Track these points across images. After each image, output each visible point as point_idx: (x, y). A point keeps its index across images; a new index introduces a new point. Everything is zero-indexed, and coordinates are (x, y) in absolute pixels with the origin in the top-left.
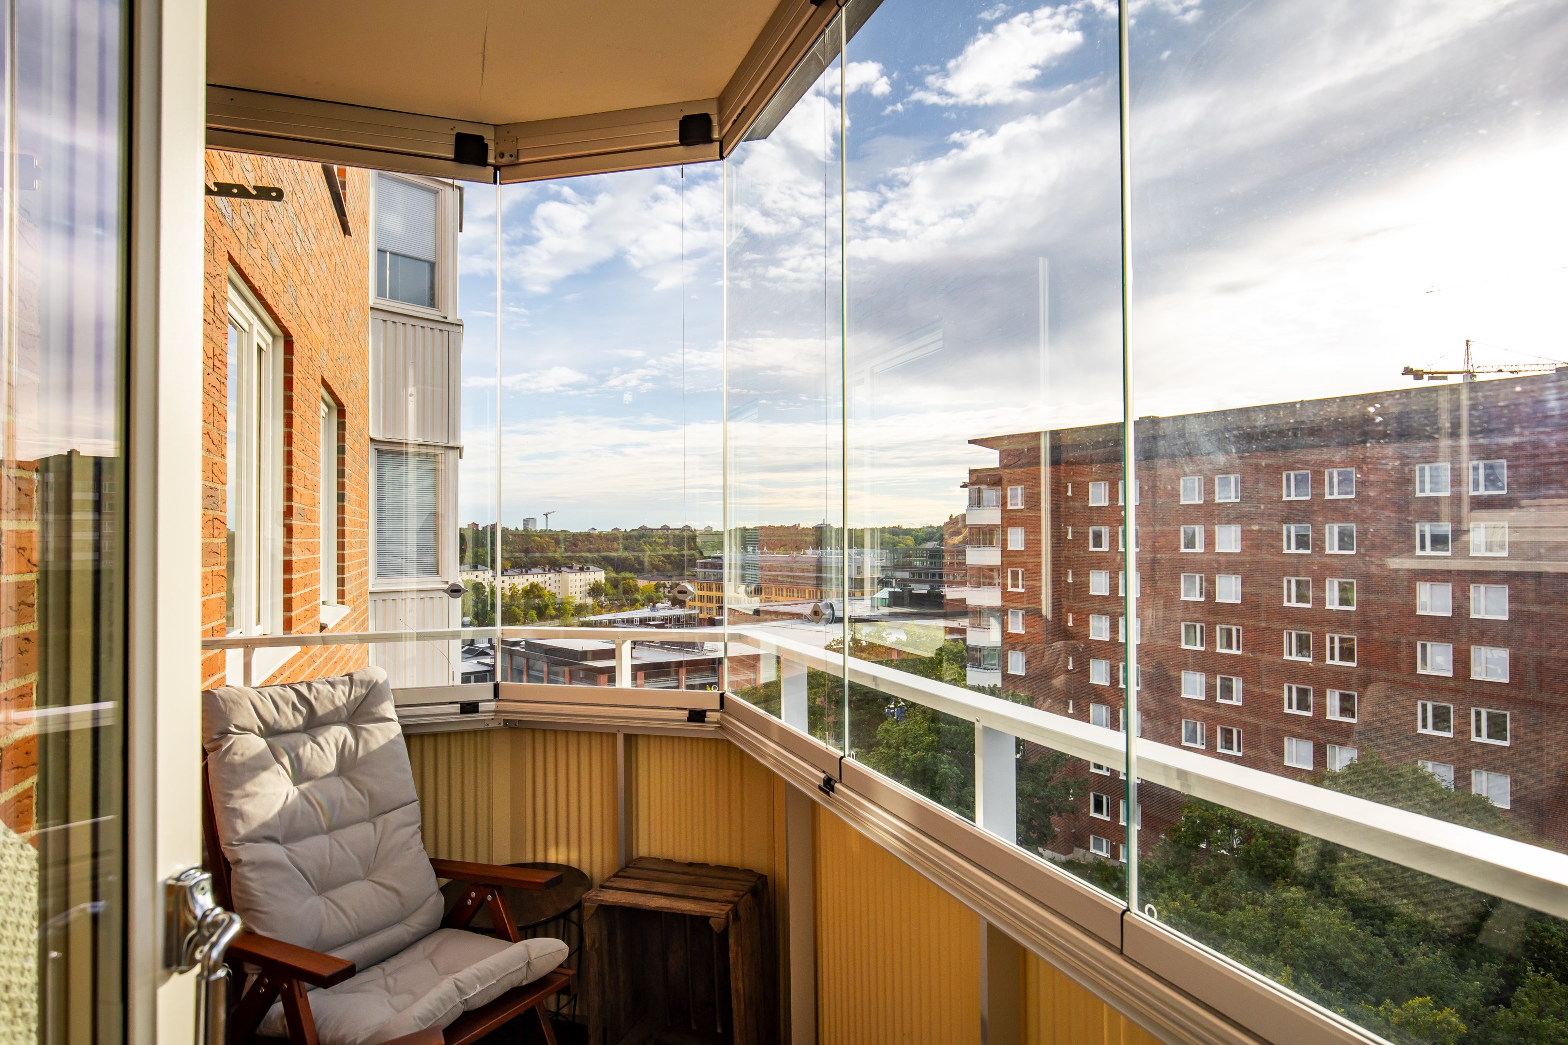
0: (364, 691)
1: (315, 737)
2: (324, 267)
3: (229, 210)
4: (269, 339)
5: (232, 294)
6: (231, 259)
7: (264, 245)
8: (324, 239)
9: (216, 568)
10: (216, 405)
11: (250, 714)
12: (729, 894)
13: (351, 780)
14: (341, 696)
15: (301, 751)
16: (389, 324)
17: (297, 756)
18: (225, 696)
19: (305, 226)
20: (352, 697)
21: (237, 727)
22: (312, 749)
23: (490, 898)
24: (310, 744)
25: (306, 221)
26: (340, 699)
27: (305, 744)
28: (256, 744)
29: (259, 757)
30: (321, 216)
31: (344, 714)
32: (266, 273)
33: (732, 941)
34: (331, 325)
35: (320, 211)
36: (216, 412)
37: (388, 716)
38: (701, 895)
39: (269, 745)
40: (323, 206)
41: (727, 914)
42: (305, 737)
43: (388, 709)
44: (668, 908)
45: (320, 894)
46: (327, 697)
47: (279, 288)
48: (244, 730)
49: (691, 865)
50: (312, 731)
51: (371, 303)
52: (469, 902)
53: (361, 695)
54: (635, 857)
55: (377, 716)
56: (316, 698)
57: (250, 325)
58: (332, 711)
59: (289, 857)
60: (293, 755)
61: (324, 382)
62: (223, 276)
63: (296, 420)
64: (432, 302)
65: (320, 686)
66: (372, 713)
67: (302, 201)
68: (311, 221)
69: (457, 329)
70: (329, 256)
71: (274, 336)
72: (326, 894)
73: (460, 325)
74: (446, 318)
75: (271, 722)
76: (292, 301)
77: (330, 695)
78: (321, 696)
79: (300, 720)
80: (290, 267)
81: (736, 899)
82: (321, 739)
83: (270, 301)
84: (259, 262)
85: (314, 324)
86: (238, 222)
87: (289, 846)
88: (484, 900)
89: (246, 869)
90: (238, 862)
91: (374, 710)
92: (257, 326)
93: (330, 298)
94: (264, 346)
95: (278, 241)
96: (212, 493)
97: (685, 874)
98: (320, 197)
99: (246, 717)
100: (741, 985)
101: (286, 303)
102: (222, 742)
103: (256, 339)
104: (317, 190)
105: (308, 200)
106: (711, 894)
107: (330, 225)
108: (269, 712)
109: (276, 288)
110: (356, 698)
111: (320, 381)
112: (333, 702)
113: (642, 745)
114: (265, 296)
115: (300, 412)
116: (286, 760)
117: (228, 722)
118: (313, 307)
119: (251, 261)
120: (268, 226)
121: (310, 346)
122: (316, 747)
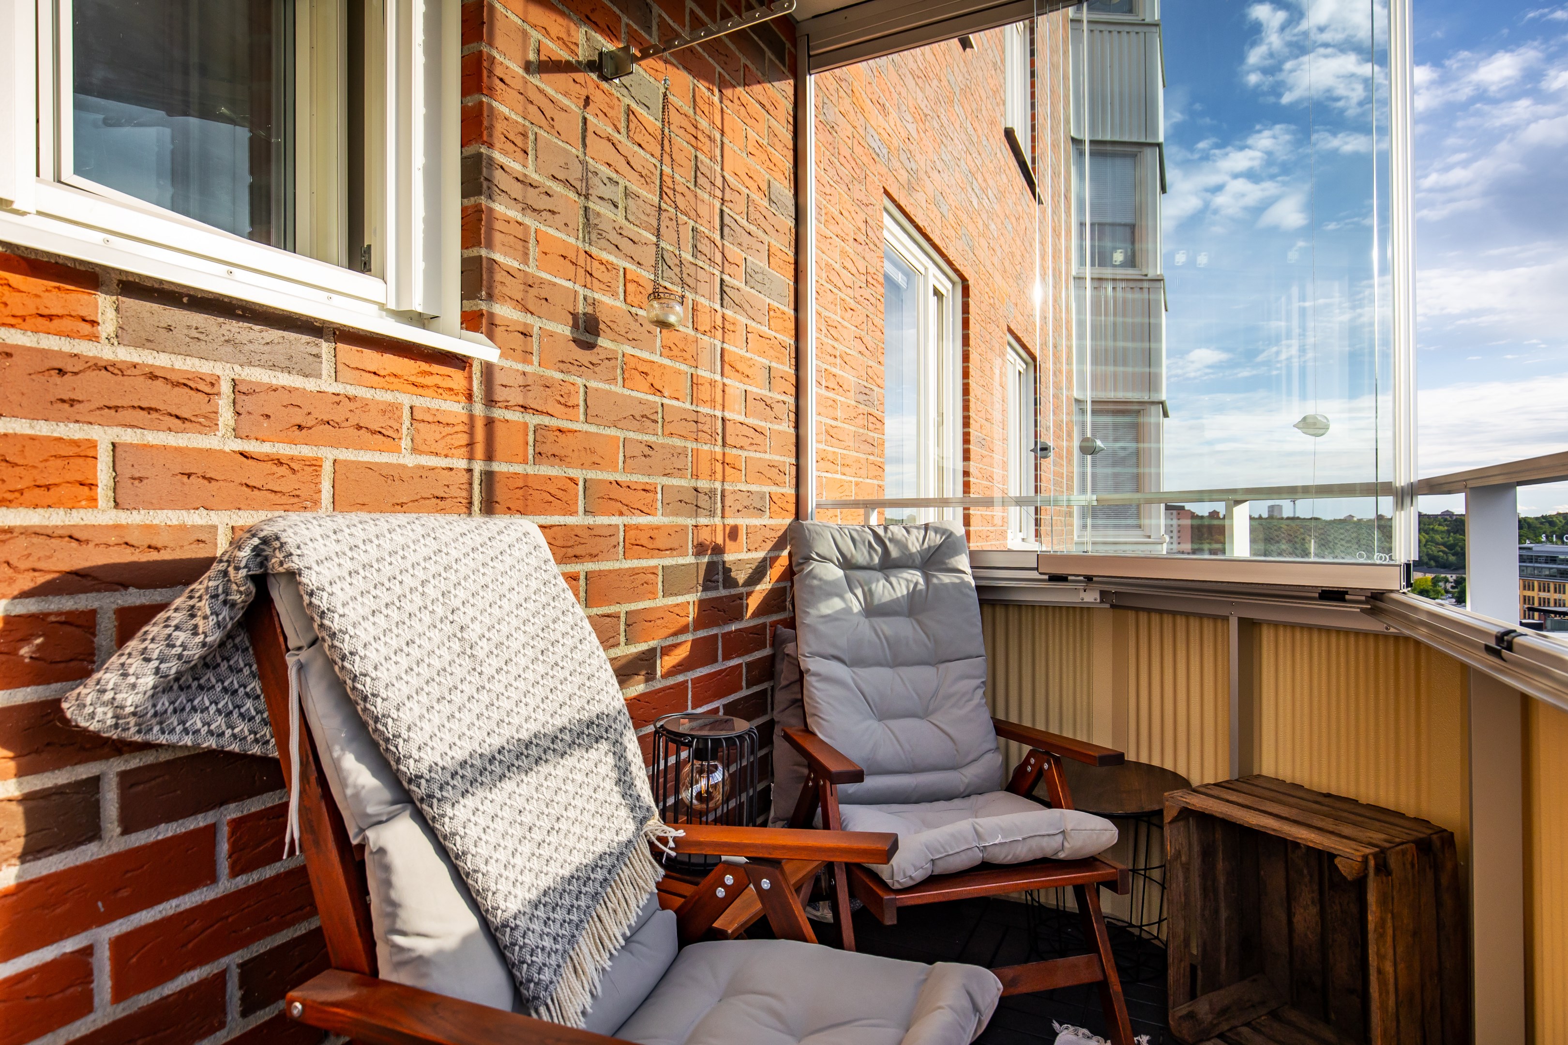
0: (939, 539)
1: (888, 577)
2: (1009, 227)
3: (885, 151)
4: (949, 285)
5: (887, 222)
6: (886, 192)
7: (929, 188)
8: (1010, 202)
9: (871, 457)
10: (871, 316)
11: (829, 545)
12: (1378, 837)
13: (919, 622)
14: (914, 544)
15: (874, 586)
17: (870, 590)
18: (811, 527)
19: (984, 185)
20: (926, 545)
21: (818, 554)
22: (883, 585)
23: (1046, 766)
24: (882, 582)
25: (985, 180)
27: (878, 581)
28: (833, 572)
29: (834, 583)
30: (1005, 181)
31: (918, 560)
32: (933, 217)
33: (1372, 898)
34: (1020, 282)
35: (1004, 176)
36: (870, 323)
37: (961, 567)
38: (1331, 827)
39: (846, 576)
40: (1008, 172)
41: (1365, 858)
42: (879, 575)
43: (963, 562)
45: (880, 720)
46: (901, 540)
47: (950, 232)
48: (824, 559)
49: (1328, 795)
50: (886, 571)
51: (1074, 273)
52: (1029, 769)
53: (936, 543)
54: (1256, 772)
55: (950, 566)
56: (891, 541)
57: (926, 269)
58: (905, 555)
59: (853, 679)
60: (866, 589)
61: (1010, 330)
62: (877, 207)
63: (974, 356)
64: (1135, 264)
65: (896, 530)
66: (945, 563)
67: (979, 162)
68: (991, 182)
69: (1157, 284)
70: (1018, 219)
71: (954, 283)
72: (886, 722)
73: (1159, 280)
74: (1146, 275)
75: (849, 556)
76: (967, 248)
77: (904, 540)
78: (896, 540)
79: (876, 560)
80: (964, 217)
81: (1387, 845)
82: (893, 580)
83: (937, 241)
84: (924, 204)
85: (998, 277)
86: (897, 165)
87: (856, 670)
88: (1041, 769)
89: (816, 680)
90: (808, 671)
91: (947, 561)
92: (933, 269)
93: (1019, 258)
94: (944, 292)
95: (948, 191)
96: (867, 391)
97: (1316, 802)
98: (1002, 163)
99: (824, 546)
101: (960, 249)
102: (805, 566)
103: (932, 282)
104: (999, 155)
105: (987, 162)
106: (1347, 830)
107: (1017, 191)
108: (848, 546)
109: (946, 232)
110: (929, 547)
111: (1005, 328)
112: (907, 547)
113: (1267, 636)
114: (931, 236)
115: (979, 350)
116: (859, 592)
117: (810, 548)
118: (996, 261)
119: (912, 201)
120: (934, 175)
121: (991, 294)
122: (888, 585)
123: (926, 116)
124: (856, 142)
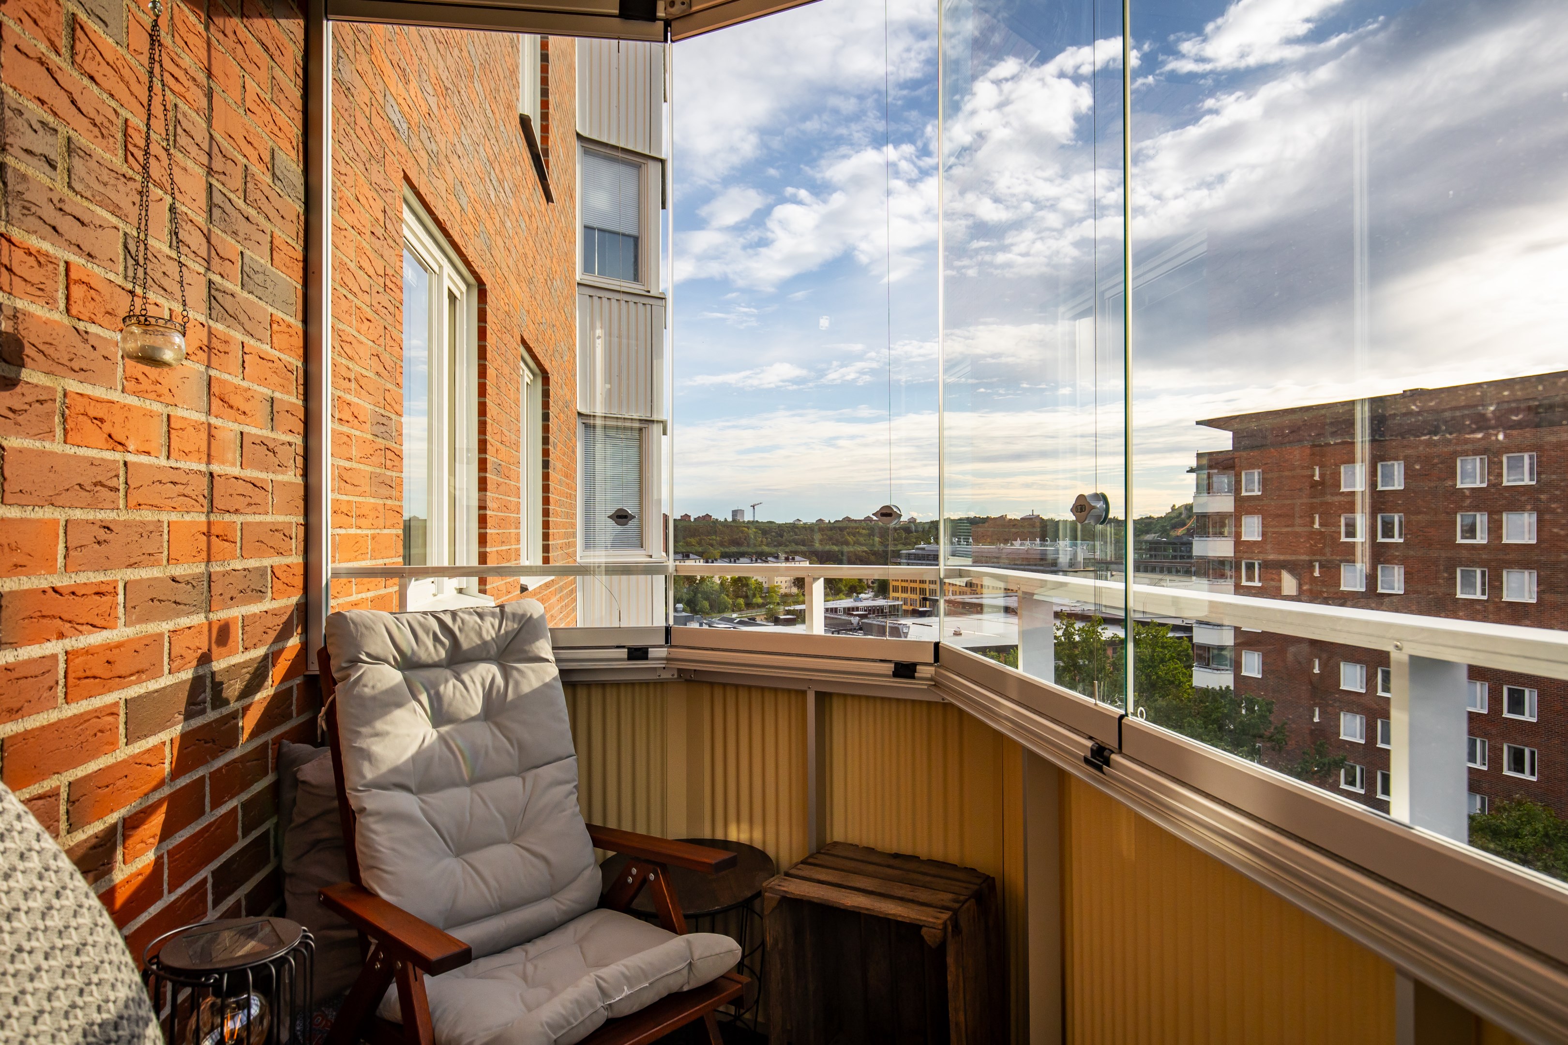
0: (516, 626)
1: (459, 674)
2: (523, 225)
3: (405, 126)
4: (463, 288)
5: (407, 215)
6: (406, 178)
7: (450, 177)
8: (524, 197)
9: (389, 502)
10: (389, 328)
11: (384, 642)
12: (946, 898)
13: (498, 726)
14: (489, 630)
15: (442, 688)
16: (596, 299)
17: (437, 693)
18: (358, 620)
19: (501, 177)
20: (503, 631)
21: (368, 655)
22: (454, 686)
23: (652, 876)
24: (452, 682)
25: (502, 171)
26: (488, 632)
27: (447, 681)
28: (391, 676)
29: (392, 691)
30: (520, 173)
31: (494, 650)
32: (453, 210)
33: (950, 960)
34: (532, 286)
35: (518, 168)
36: (388, 336)
37: (544, 656)
38: (910, 895)
39: (406, 679)
40: (522, 163)
41: (945, 924)
42: (448, 673)
43: (544, 647)
44: (867, 909)
45: (457, 855)
46: (473, 628)
47: (468, 229)
48: (377, 659)
49: (896, 856)
50: (455, 667)
51: (578, 279)
52: (630, 880)
53: (514, 630)
54: (828, 841)
55: (531, 655)
56: (460, 630)
57: (441, 267)
58: (478, 645)
59: (422, 810)
60: (432, 692)
61: (524, 342)
62: (397, 194)
63: (491, 372)
64: (636, 278)
65: (466, 617)
66: (525, 652)
67: (496, 150)
68: (507, 174)
69: (659, 302)
70: (530, 217)
71: (468, 285)
72: (467, 856)
73: (662, 299)
74: (649, 292)
75: (409, 653)
76: (485, 248)
77: (477, 628)
78: (466, 628)
79: (443, 654)
80: (482, 212)
81: (956, 905)
82: (465, 677)
83: (457, 238)
84: (444, 194)
85: (512, 279)
86: (418, 144)
87: (423, 797)
88: (645, 880)
89: (371, 820)
90: (363, 810)
91: (527, 648)
92: (448, 269)
93: (531, 260)
94: (457, 293)
95: (468, 180)
96: (384, 420)
97: (889, 866)
98: (518, 153)
99: (380, 644)
100: (962, 1018)
101: (478, 249)
102: (351, 672)
103: (447, 283)
104: (515, 144)
105: (504, 150)
106: (923, 895)
107: (530, 186)
108: (406, 641)
109: (465, 228)
110: (506, 633)
111: (519, 339)
112: (480, 636)
113: (837, 705)
114: (451, 231)
115: (495, 365)
116: (424, 698)
117: (359, 648)
118: (511, 263)
119: (432, 190)
120: (454, 159)
121: (507, 301)
122: (459, 684)
123: (447, 89)
124: (374, 112)
